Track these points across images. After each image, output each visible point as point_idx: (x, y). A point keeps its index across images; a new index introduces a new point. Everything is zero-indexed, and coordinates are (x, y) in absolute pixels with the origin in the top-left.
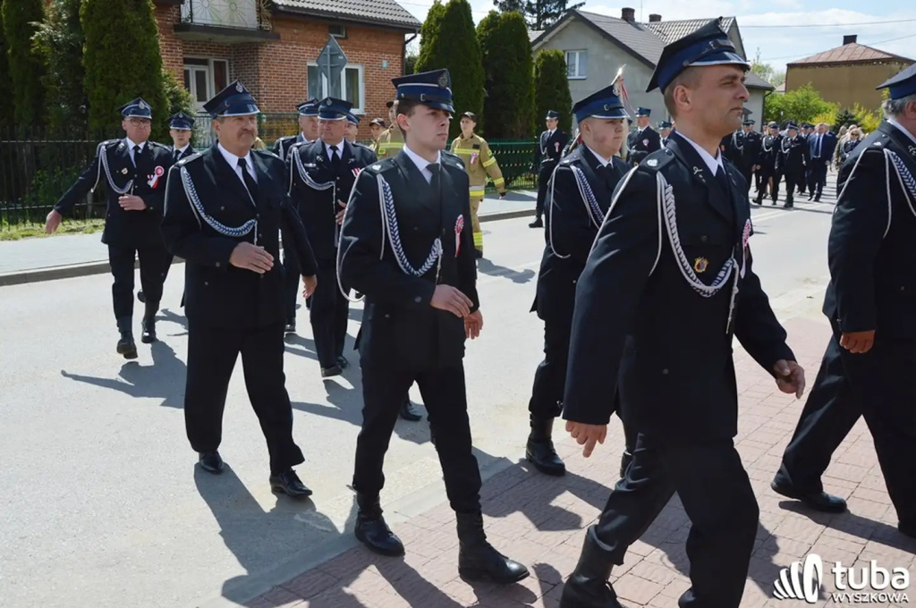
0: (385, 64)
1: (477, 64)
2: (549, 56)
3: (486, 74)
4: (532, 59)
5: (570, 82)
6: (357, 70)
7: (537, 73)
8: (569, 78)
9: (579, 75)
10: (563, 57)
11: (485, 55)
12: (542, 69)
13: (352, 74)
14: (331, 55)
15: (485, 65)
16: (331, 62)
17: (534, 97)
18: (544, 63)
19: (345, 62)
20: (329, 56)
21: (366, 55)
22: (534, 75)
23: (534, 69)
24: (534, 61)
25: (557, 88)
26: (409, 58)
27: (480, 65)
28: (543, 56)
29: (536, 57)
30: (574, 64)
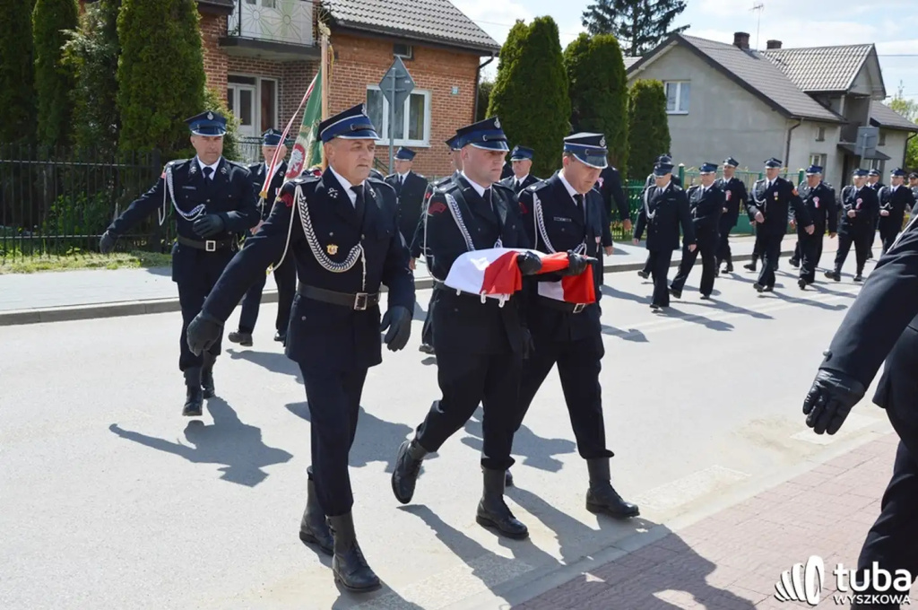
0: (455, 90)
1: (562, 93)
2: (646, 87)
3: (573, 106)
4: (627, 89)
5: (668, 117)
6: (423, 96)
7: (631, 106)
8: (668, 112)
9: (681, 109)
10: (662, 88)
11: (572, 84)
12: (637, 101)
13: (417, 101)
14: (396, 79)
15: (572, 95)
16: (396, 87)
17: (628, 133)
18: (639, 95)
19: (412, 86)
20: (394, 79)
21: (434, 79)
22: (628, 110)
23: (628, 102)
24: (629, 92)
25: (654, 123)
26: (483, 84)
27: (566, 96)
28: (639, 86)
29: (631, 86)
30: (675, 98)
